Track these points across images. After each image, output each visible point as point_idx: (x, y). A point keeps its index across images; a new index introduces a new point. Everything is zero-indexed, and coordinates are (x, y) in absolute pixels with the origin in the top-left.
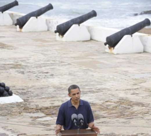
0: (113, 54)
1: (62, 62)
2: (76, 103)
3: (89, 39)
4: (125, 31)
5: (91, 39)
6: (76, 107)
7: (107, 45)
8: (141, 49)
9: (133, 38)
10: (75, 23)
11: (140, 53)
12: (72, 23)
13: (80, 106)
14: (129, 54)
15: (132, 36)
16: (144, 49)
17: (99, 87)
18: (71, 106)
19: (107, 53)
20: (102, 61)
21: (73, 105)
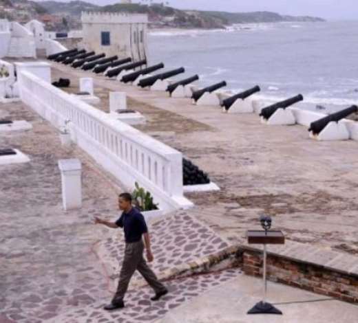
0: (316, 140)
1: (264, 148)
3: (294, 123)
5: (296, 123)
7: (311, 132)
8: (347, 136)
11: (345, 140)
15: (337, 123)
16: (350, 136)
17: (298, 176)
19: (311, 138)
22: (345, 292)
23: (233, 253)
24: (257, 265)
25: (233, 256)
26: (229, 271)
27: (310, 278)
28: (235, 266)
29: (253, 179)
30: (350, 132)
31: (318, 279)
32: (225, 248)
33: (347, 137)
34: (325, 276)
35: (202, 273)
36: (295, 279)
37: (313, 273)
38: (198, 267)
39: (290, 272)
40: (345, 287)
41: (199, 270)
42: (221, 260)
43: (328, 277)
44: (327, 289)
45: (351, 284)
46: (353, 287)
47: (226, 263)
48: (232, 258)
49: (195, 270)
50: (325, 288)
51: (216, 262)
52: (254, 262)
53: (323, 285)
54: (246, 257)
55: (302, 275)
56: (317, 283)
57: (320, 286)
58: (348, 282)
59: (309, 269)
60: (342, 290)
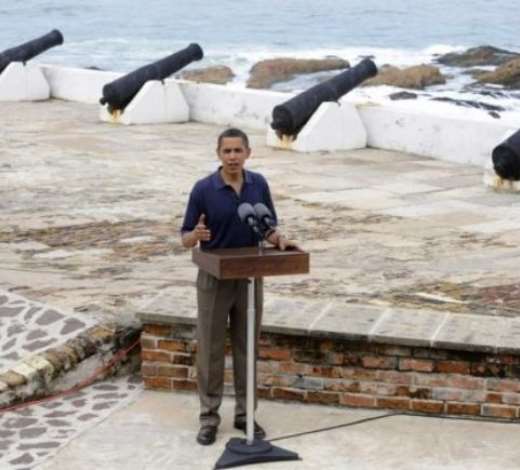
0: (120, 124)
1: (12, 141)
2: (234, 177)
3: (47, 96)
4: (147, 72)
5: (52, 98)
6: (237, 187)
7: (107, 105)
8: (184, 115)
9: (165, 90)
10: (17, 59)
11: (182, 123)
12: (8, 58)
13: (245, 186)
14: (159, 124)
15: (163, 83)
16: (191, 114)
18: (220, 186)
19: (106, 122)
20: (106, 137)
21: (228, 183)
22: (421, 393)
23: (107, 341)
24: (181, 360)
25: (106, 347)
26: (101, 388)
27: (327, 373)
28: (110, 374)
29: (37, 197)
30: (191, 106)
31: (350, 371)
32: (80, 331)
33: (186, 117)
34: (369, 361)
35: (35, 398)
36: (288, 382)
37: (336, 358)
38: (25, 382)
39: (275, 365)
40: (421, 381)
41: (28, 390)
42: (79, 360)
43: (376, 362)
44: (375, 393)
45: (436, 371)
46: (442, 377)
47: (91, 367)
48: (104, 354)
49: (19, 392)
50: (368, 391)
51: (67, 366)
52: (173, 354)
53: (364, 385)
54: (149, 344)
55: (307, 368)
56: (348, 383)
57: (355, 388)
58: (429, 367)
59: (325, 350)
60: (413, 389)
